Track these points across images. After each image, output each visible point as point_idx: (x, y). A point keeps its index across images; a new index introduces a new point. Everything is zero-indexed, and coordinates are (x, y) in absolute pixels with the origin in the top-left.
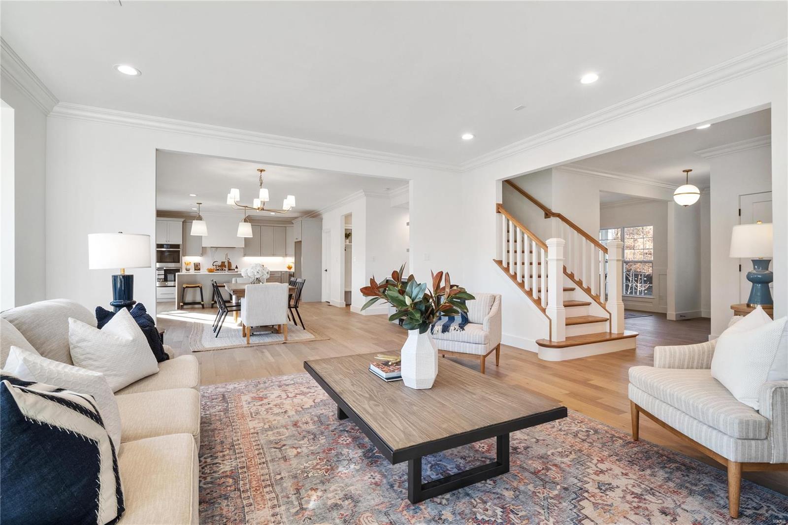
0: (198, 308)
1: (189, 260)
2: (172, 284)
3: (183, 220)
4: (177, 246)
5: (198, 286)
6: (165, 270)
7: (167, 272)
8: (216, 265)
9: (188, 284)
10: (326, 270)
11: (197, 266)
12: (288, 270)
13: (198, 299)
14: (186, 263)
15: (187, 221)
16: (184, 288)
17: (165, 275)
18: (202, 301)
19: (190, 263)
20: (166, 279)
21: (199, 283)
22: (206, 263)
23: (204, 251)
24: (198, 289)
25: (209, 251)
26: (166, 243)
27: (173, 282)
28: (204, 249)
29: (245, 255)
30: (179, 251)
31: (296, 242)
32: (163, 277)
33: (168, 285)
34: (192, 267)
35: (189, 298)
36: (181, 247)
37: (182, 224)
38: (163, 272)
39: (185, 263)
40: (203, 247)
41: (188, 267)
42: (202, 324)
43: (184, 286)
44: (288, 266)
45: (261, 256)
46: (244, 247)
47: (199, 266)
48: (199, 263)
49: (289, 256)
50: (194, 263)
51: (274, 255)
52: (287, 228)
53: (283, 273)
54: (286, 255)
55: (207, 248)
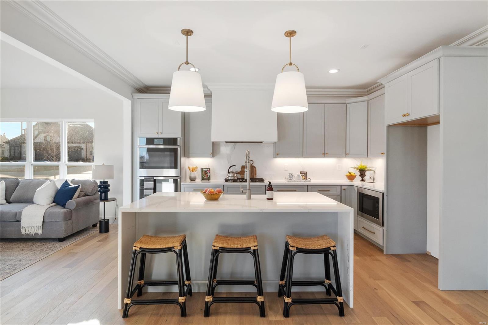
1: (195, 163)
4: (174, 141)
6: (155, 181)
8: (233, 172)
11: (206, 172)
12: (346, 182)
14: (191, 167)
17: (154, 188)
19: (197, 167)
22: (219, 168)
23: (214, 150)
25: (222, 147)
26: (157, 136)
28: (215, 145)
29: (278, 155)
30: (177, 148)
31: (389, 127)
34: (198, 175)
36: (179, 142)
38: (152, 185)
39: (189, 168)
40: (213, 143)
41: (193, 175)
43: (134, 248)
44: (349, 174)
45: (303, 156)
46: (277, 141)
47: (208, 174)
48: (209, 169)
49: (351, 157)
50: (202, 169)
51: (325, 155)
52: (347, 105)
53: (343, 187)
54: (346, 155)
55: (221, 144)
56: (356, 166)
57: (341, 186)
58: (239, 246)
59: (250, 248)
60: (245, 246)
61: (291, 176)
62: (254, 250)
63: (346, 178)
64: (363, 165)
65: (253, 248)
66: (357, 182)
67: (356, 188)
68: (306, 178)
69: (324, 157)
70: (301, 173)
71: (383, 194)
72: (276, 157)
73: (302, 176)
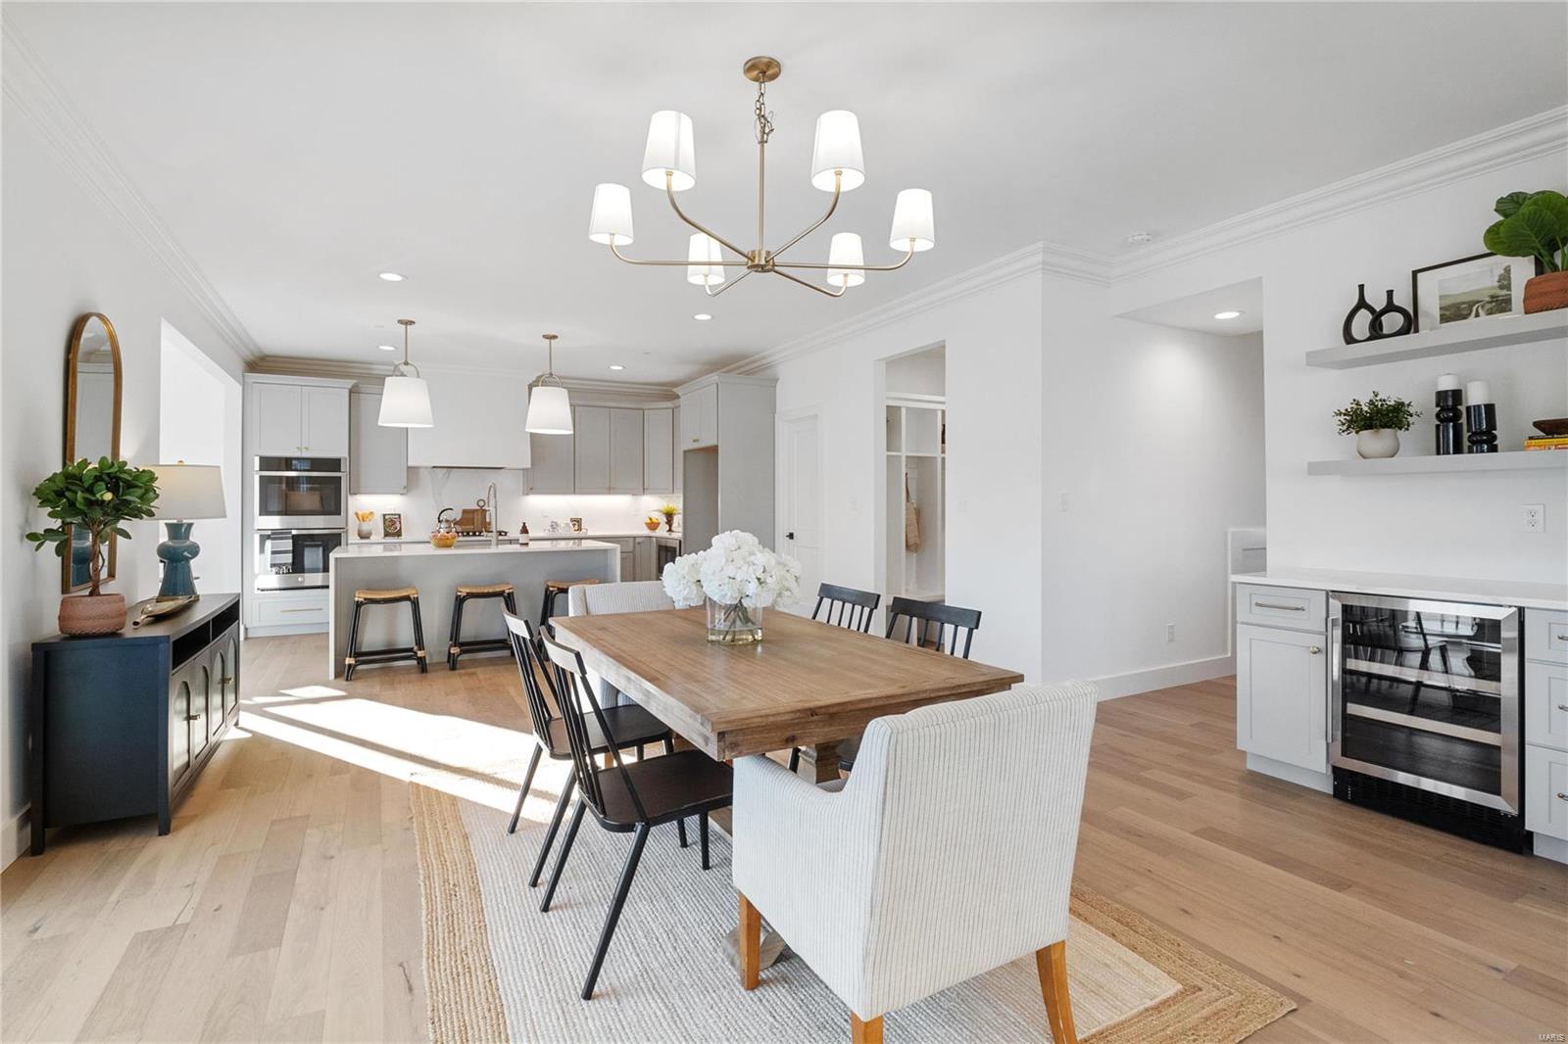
0: (407, 669)
1: (367, 505)
2: (316, 579)
3: (349, 383)
4: (334, 464)
5: (407, 598)
6: (294, 538)
7: (300, 543)
8: (447, 521)
9: (369, 589)
10: (791, 536)
11: (393, 522)
13: (405, 637)
14: (360, 513)
15: (364, 387)
16: (359, 605)
17: (294, 552)
18: (421, 646)
19: (372, 513)
20: (297, 566)
21: (409, 586)
22: (419, 514)
23: (411, 480)
24: (407, 606)
25: (425, 477)
26: (299, 456)
27: (321, 575)
28: (412, 471)
29: (530, 490)
30: (340, 477)
31: (688, 451)
32: (288, 558)
33: (306, 584)
34: (377, 527)
35: (373, 635)
36: (344, 466)
37: (347, 395)
38: (288, 545)
39: (356, 514)
40: (408, 468)
41: (365, 527)
42: (454, 800)
43: (356, 599)
44: (649, 521)
45: (574, 493)
46: (529, 466)
47: (398, 525)
48: (399, 515)
49: (650, 494)
50: (384, 515)
51: (610, 490)
52: (646, 412)
53: (638, 540)
54: (644, 491)
55: (421, 470)
56: (662, 509)
57: (635, 537)
58: (491, 590)
59: (504, 592)
60: (498, 590)
61: (554, 526)
62: (509, 594)
63: (646, 528)
64: (671, 505)
65: (507, 591)
66: (662, 532)
67: (654, 539)
68: (580, 529)
69: (609, 493)
70: (572, 520)
71: (680, 542)
72: (527, 494)
73: (574, 525)
